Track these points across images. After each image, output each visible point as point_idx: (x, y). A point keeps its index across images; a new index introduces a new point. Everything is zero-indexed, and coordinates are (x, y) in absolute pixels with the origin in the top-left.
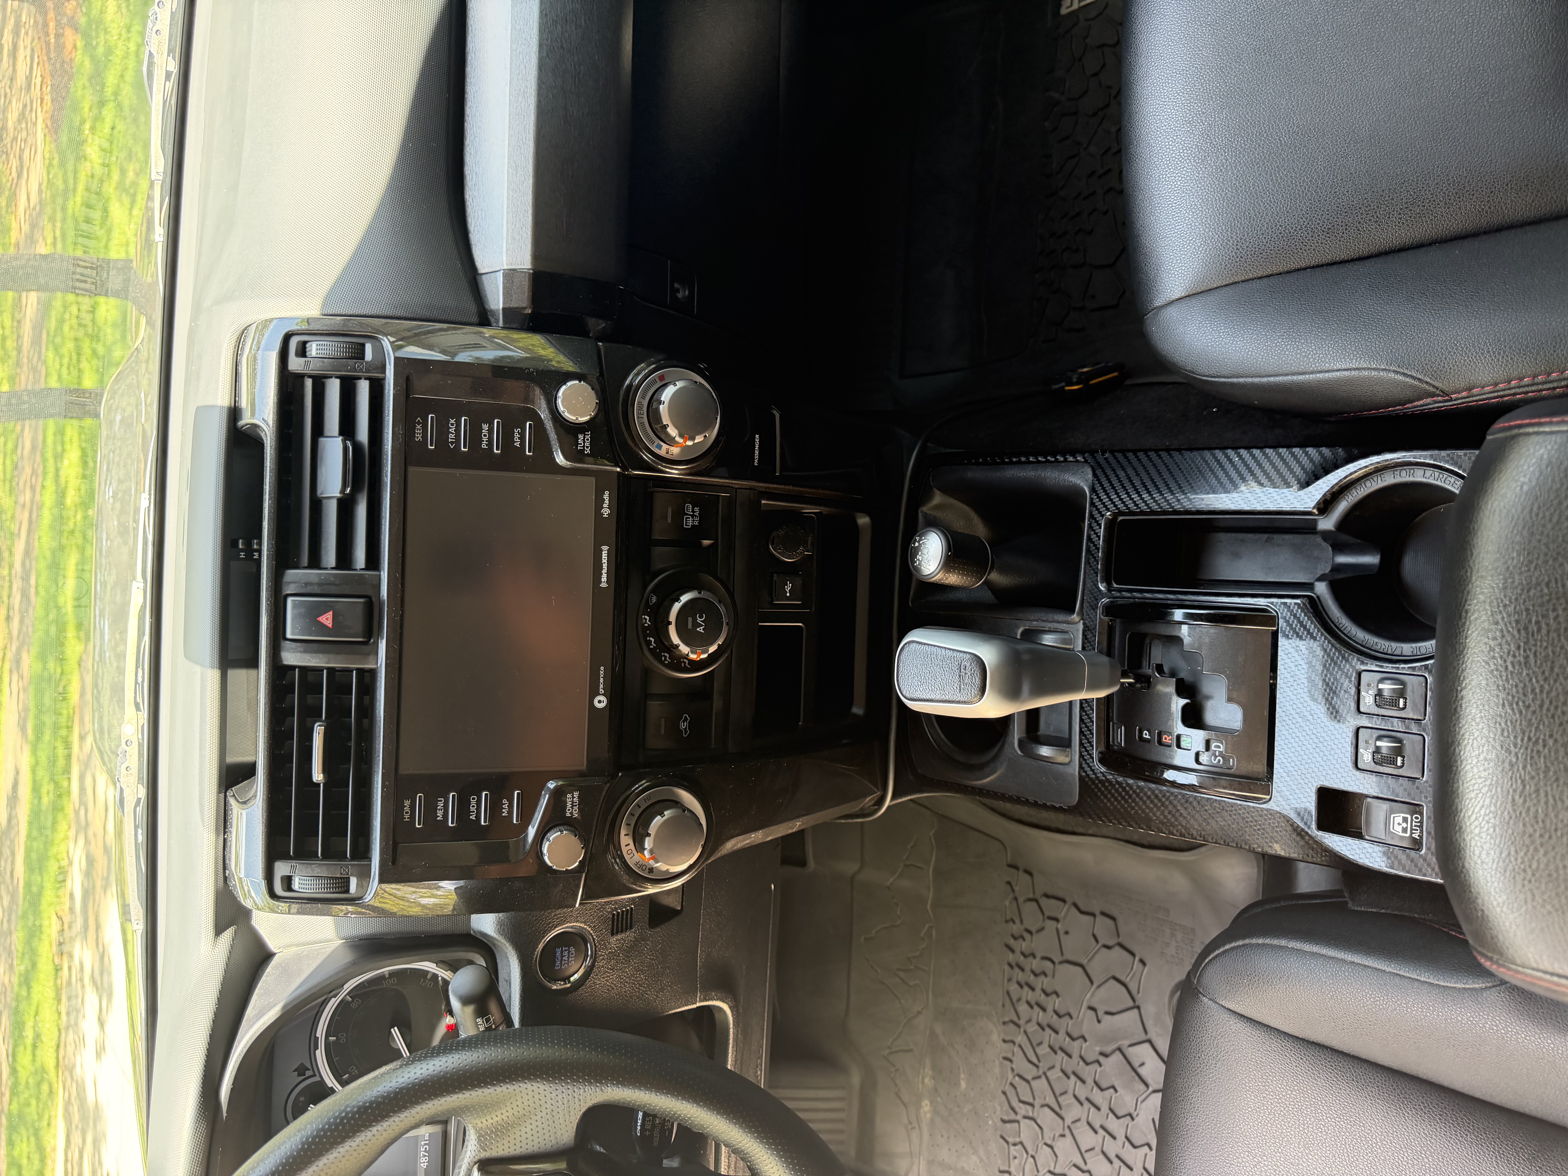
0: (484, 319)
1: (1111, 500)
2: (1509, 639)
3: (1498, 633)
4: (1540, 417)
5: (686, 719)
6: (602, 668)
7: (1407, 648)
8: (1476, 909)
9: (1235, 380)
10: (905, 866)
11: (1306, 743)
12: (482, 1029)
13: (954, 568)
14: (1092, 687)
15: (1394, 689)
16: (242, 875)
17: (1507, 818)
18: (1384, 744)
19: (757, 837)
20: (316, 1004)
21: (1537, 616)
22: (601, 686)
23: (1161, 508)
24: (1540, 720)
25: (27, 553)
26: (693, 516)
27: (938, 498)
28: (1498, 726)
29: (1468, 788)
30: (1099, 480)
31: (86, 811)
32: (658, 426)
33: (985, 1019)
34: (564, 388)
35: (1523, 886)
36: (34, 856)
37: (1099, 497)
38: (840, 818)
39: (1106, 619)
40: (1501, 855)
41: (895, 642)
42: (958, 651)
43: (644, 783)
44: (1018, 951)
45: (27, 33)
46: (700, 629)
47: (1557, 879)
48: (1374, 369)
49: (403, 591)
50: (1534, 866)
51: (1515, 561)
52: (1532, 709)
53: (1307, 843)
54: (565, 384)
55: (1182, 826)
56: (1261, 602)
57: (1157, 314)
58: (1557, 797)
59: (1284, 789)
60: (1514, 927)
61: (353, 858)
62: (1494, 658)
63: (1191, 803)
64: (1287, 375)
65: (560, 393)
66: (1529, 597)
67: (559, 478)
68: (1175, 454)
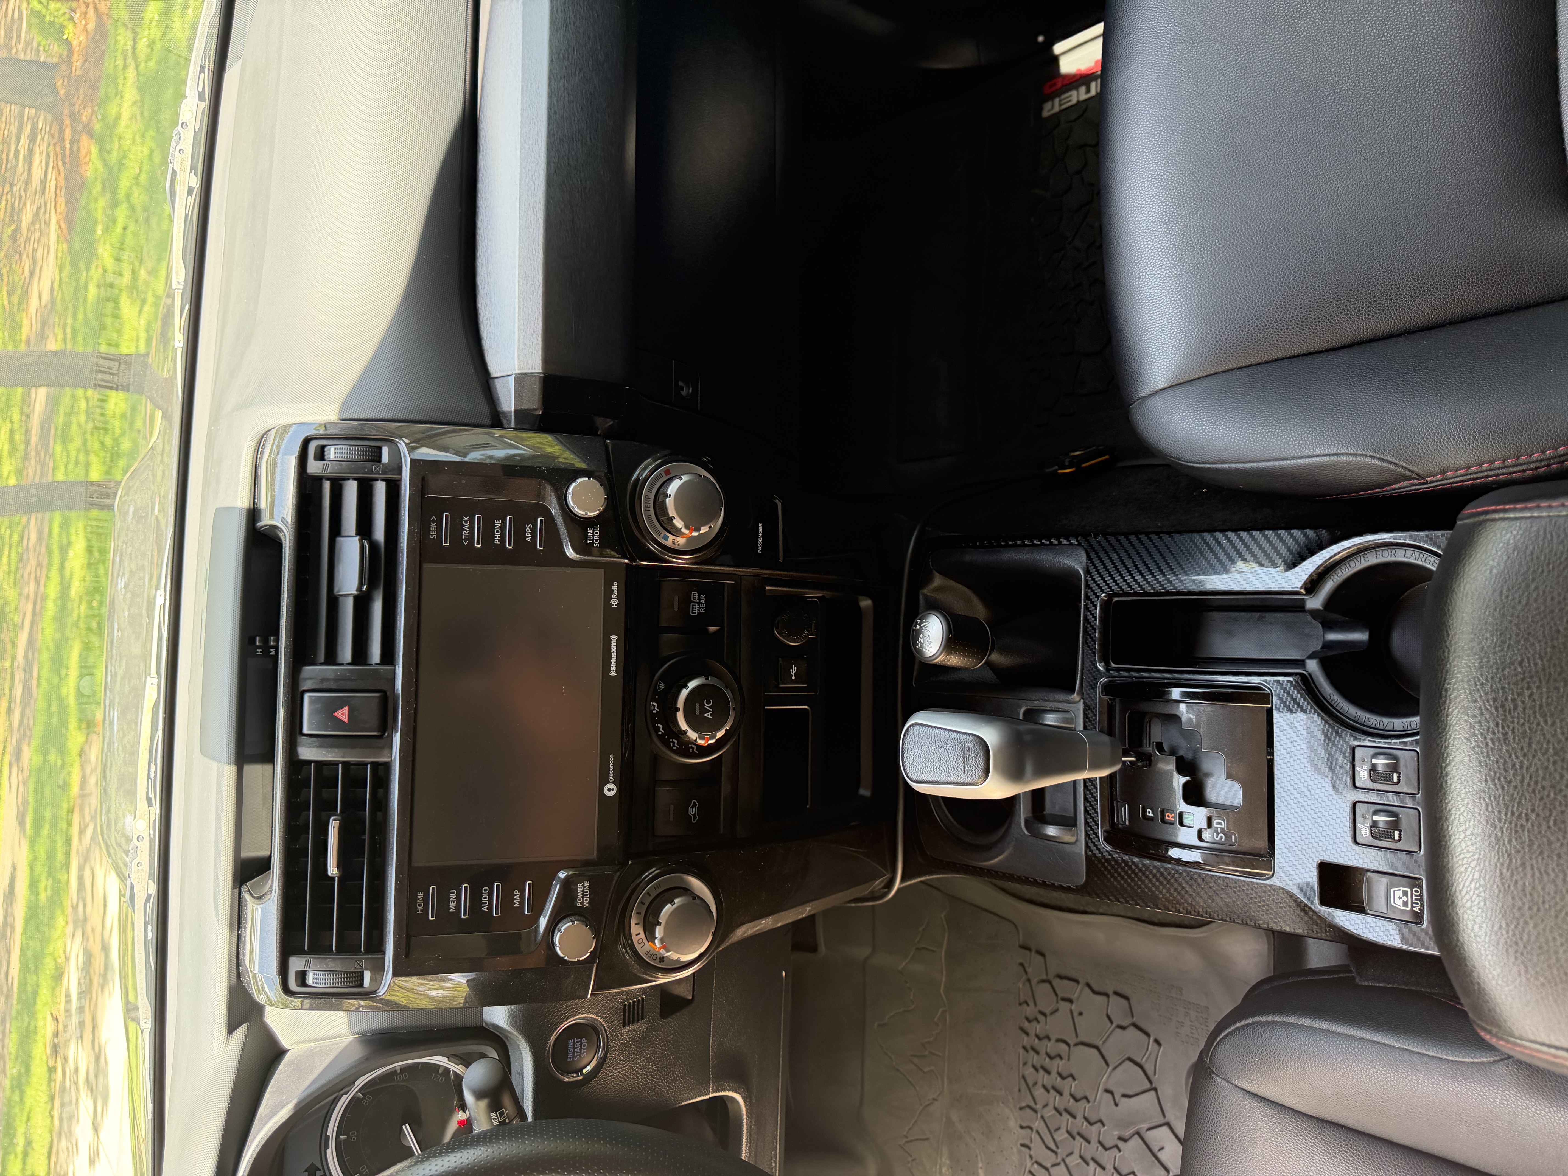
0: (496, 420)
1: (1105, 582)
2: (1488, 716)
3: (1477, 711)
4: (1505, 503)
5: (695, 805)
6: (612, 756)
7: (1398, 723)
8: (1472, 982)
9: (1220, 466)
10: (918, 949)
11: (1305, 818)
12: (495, 1123)
13: (956, 650)
14: (1095, 766)
15: (1387, 764)
16: (256, 972)
17: (1496, 891)
18: (1381, 819)
19: (766, 924)
20: (328, 1103)
21: (1513, 694)
22: (611, 774)
23: (1154, 589)
24: (1523, 795)
25: (31, 643)
26: (699, 604)
27: (938, 581)
28: (1482, 801)
29: (1457, 862)
30: (1092, 562)
31: (85, 906)
32: (664, 519)
33: (1001, 1105)
34: (574, 484)
35: (1516, 958)
36: (29, 953)
37: (1093, 579)
38: (851, 901)
39: (1106, 698)
40: (1493, 928)
41: (900, 723)
42: (962, 733)
43: (654, 871)
44: (1032, 1033)
45: (43, 139)
46: (708, 715)
47: (1548, 951)
48: (1352, 454)
49: (417, 685)
50: (1525, 938)
51: (1489, 641)
52: (1513, 784)
53: (1311, 918)
54: (574, 481)
55: (1188, 904)
56: (1256, 680)
57: (1141, 404)
58: (1542, 870)
59: (1286, 864)
60: (1510, 999)
61: (367, 951)
62: (1474, 734)
63: (1195, 881)
64: (1269, 460)
65: (570, 490)
66: (1504, 676)
67: (568, 570)
68: (1165, 537)
